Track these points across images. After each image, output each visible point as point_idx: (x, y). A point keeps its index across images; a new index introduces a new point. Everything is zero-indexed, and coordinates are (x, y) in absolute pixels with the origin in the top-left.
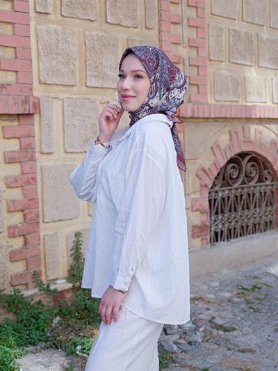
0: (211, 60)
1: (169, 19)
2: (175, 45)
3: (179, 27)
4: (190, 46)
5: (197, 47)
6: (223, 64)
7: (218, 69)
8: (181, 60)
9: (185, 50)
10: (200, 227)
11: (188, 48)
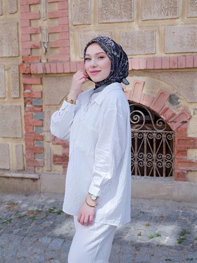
0: (74, 25)
1: (27, 3)
2: (35, 21)
3: (39, 6)
4: (50, 18)
5: (58, 18)
6: (92, 25)
7: (85, 31)
8: (39, 31)
9: (46, 22)
10: (62, 157)
11: (49, 20)
